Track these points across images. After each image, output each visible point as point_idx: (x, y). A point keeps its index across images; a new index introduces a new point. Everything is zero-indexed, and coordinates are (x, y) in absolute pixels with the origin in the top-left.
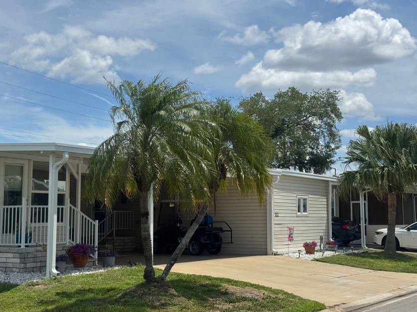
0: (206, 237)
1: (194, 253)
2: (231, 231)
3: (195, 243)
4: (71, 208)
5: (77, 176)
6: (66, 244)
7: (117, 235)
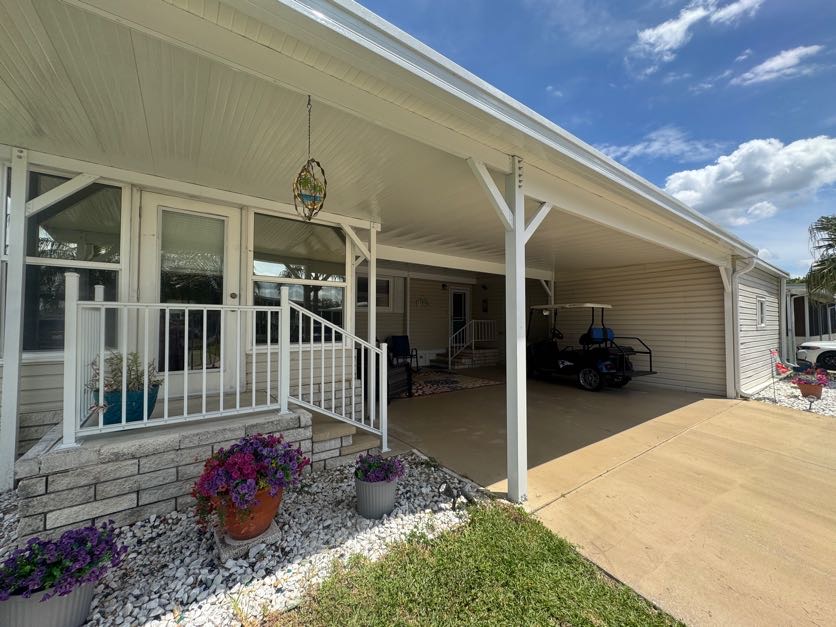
0: (608, 363)
1: (588, 387)
2: (650, 353)
3: (590, 372)
5: (366, 252)
6: (278, 410)
7: (477, 348)
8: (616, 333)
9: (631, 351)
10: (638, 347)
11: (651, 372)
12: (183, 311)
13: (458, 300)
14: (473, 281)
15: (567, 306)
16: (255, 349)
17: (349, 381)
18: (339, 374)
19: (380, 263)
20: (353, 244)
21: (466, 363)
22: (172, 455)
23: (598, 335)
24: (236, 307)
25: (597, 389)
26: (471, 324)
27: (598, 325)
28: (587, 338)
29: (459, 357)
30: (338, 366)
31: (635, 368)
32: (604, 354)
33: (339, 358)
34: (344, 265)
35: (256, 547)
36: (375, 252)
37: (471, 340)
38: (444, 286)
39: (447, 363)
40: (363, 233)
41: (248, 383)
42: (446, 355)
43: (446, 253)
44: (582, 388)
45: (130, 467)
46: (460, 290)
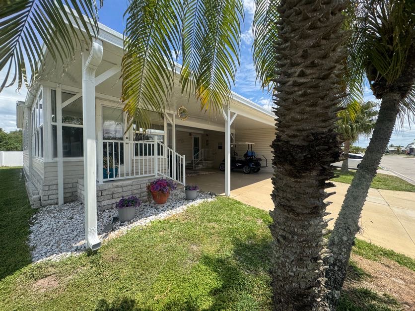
0: (253, 163)
2: (266, 160)
3: (247, 167)
4: (168, 150)
5: (171, 122)
6: (154, 176)
7: (204, 160)
8: (256, 154)
9: (260, 160)
10: (262, 158)
11: (266, 167)
12: (112, 143)
13: (196, 140)
14: (202, 132)
15: (240, 143)
16: (135, 158)
17: (165, 170)
18: (162, 167)
19: (177, 126)
20: (167, 119)
21: (200, 166)
22: (130, 187)
23: (250, 154)
24: (128, 142)
25: (249, 173)
26: (201, 151)
27: (250, 150)
28: (246, 155)
29: (198, 164)
30: (162, 164)
31: (262, 166)
32: (251, 161)
33: (162, 161)
34: (164, 126)
35: (166, 206)
36: (175, 122)
37: (202, 157)
38: (190, 134)
39: (193, 167)
40: (171, 115)
41: (133, 170)
42: (192, 163)
43: (198, 122)
44: (245, 173)
45: (120, 190)
46: (197, 136)
